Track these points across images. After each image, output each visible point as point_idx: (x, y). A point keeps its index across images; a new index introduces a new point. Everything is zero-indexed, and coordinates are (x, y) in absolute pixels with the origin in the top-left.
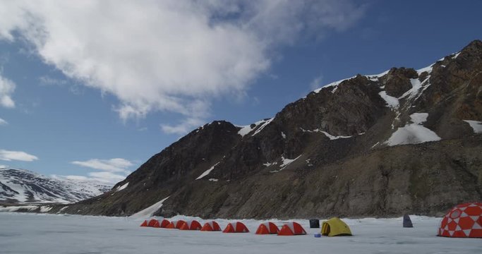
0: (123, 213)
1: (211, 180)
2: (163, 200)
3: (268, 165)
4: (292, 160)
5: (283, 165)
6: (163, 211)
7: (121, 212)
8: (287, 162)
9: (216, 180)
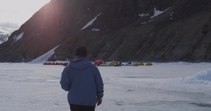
0: (24, 59)
1: (93, 30)
2: (55, 48)
3: (142, 15)
4: (162, 12)
5: (153, 17)
6: (55, 57)
7: (22, 59)
8: (157, 13)
9: (98, 30)
